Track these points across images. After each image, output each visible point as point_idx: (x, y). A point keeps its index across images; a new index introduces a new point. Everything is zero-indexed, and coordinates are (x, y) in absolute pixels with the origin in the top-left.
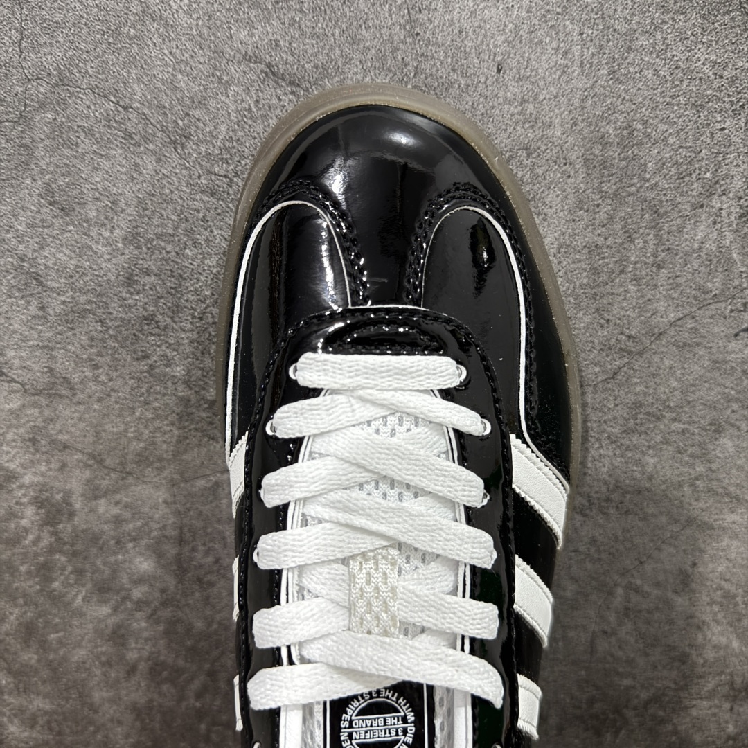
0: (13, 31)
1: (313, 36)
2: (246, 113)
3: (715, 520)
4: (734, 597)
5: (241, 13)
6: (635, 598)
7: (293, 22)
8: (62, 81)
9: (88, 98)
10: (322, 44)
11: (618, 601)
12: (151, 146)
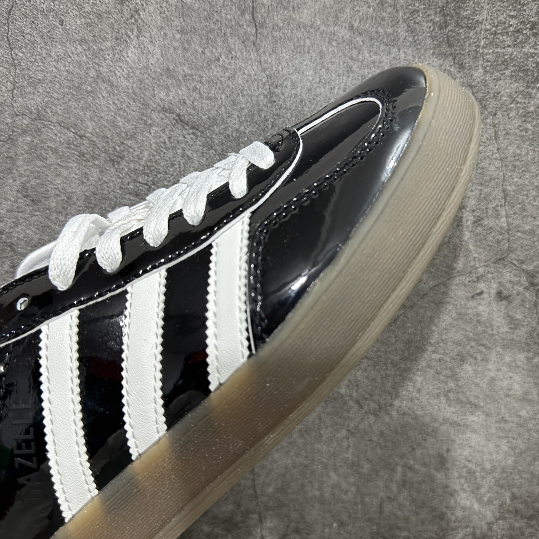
0: (9, 84)
1: (208, 98)
2: (162, 145)
3: (461, 420)
4: (474, 472)
5: (162, 81)
6: (409, 474)
7: (195, 89)
8: (39, 117)
9: (56, 129)
10: (213, 104)
11: (398, 476)
12: (97, 162)
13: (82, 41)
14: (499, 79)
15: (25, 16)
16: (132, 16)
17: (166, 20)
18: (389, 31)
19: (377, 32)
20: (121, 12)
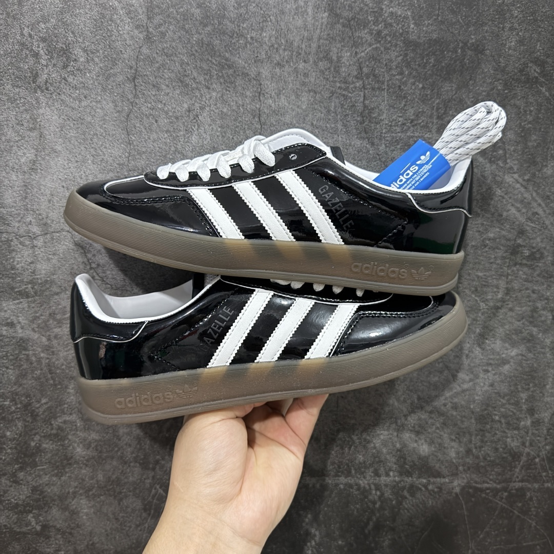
13: (167, 131)
14: (394, 150)
15: (137, 117)
16: (195, 119)
17: (213, 120)
18: (333, 126)
19: (326, 127)
20: (189, 116)
